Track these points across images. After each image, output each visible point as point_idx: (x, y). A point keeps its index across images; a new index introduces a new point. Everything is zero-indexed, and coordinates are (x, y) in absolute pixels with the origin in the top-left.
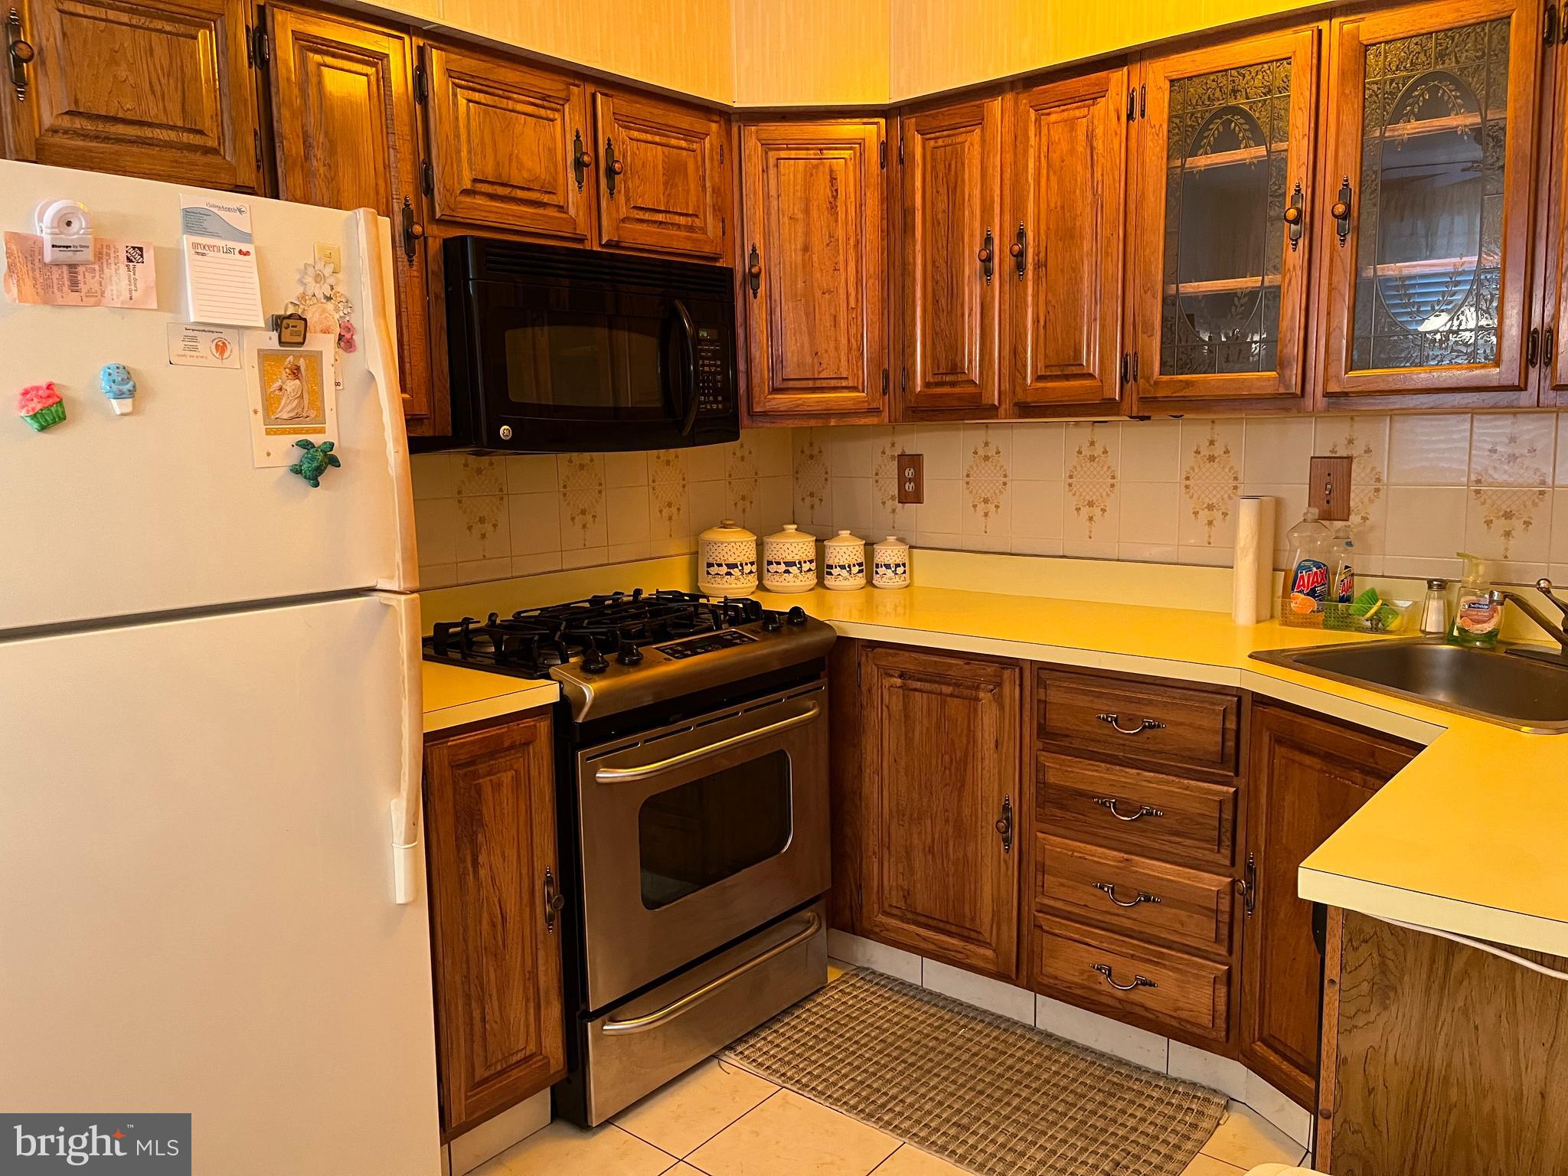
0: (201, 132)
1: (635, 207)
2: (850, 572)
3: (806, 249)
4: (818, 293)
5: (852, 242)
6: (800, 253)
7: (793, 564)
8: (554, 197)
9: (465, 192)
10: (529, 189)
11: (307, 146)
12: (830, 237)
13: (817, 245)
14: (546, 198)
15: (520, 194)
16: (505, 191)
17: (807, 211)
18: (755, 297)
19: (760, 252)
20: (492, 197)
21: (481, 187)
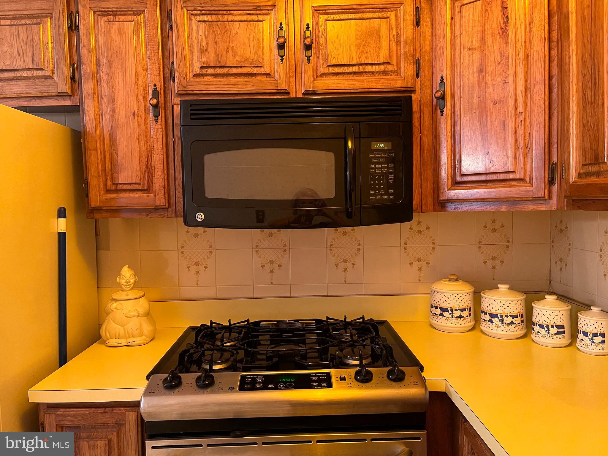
0: (41, 69)
1: (329, 66)
2: (548, 332)
3: (481, 70)
4: (490, 105)
5: (521, 57)
6: (476, 75)
7: (495, 316)
8: (262, 69)
9: (196, 75)
10: (241, 67)
11: (98, 65)
12: (501, 56)
13: (490, 66)
14: (255, 71)
15: (235, 71)
16: (225, 71)
17: (482, 40)
18: (442, 115)
19: (447, 80)
20: (216, 75)
21: (205, 71)
